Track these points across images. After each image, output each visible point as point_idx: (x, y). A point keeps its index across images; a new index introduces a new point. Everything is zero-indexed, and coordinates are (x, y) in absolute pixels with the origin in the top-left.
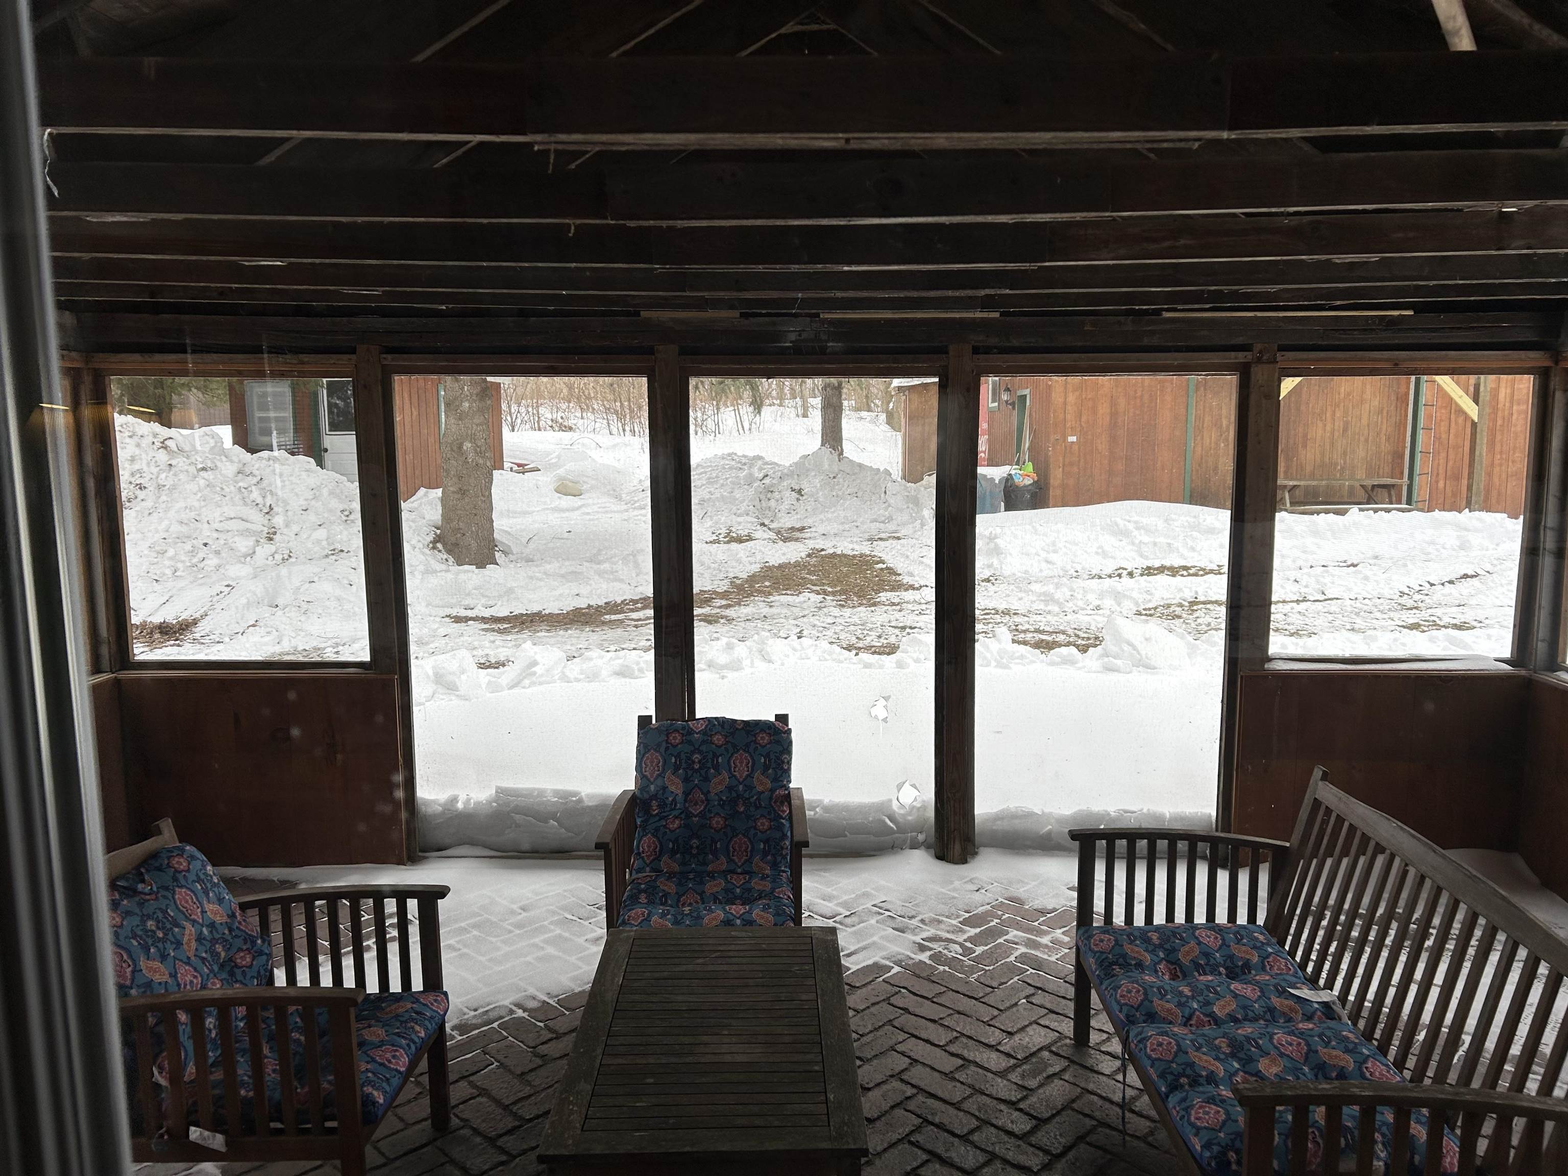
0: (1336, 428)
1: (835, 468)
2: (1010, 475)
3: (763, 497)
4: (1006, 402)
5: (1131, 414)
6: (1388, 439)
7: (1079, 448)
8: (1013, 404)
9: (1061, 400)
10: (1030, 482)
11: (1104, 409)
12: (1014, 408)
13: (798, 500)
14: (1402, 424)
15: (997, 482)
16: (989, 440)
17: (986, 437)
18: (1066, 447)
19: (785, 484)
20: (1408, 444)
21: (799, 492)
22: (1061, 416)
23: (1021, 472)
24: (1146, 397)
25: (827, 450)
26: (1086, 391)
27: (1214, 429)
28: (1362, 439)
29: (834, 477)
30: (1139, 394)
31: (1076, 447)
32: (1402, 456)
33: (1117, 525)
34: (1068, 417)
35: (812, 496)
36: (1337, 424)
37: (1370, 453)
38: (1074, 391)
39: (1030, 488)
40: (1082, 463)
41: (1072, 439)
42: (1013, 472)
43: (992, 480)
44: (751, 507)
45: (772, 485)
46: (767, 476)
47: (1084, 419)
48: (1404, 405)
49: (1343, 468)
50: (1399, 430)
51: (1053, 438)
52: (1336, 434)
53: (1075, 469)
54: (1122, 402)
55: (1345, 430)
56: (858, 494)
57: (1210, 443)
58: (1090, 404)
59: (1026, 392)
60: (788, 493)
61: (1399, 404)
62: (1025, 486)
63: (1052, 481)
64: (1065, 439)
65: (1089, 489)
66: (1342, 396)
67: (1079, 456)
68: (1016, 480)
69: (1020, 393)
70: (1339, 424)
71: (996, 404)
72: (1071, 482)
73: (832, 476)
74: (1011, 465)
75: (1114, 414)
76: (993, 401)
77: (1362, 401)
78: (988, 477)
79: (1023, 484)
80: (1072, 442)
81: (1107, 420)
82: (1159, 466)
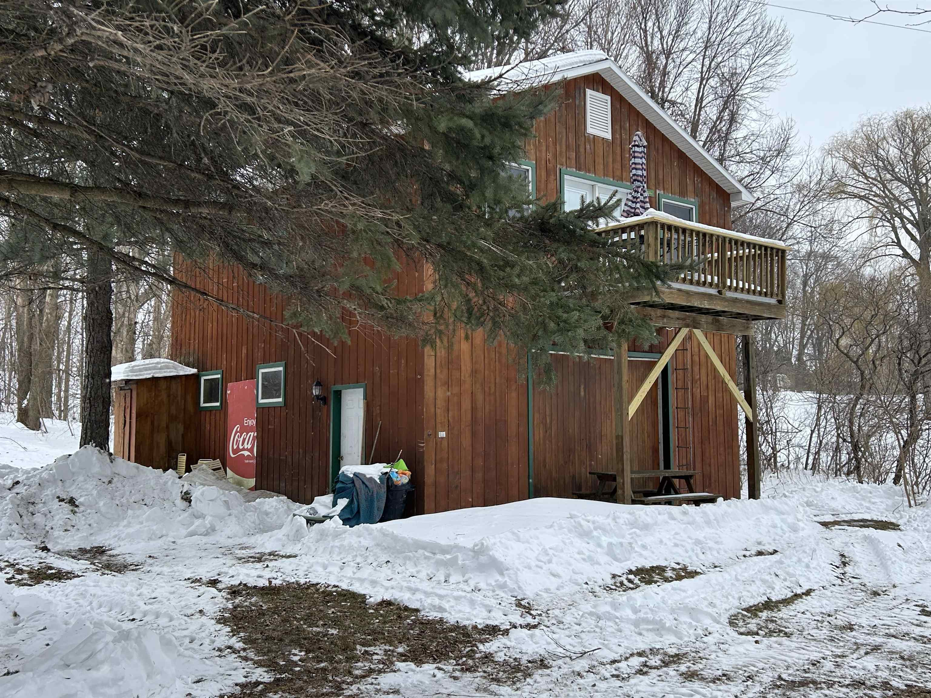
1: (108, 472)
2: (386, 473)
3: (23, 511)
4: (318, 396)
5: (487, 410)
7: (448, 444)
8: (324, 400)
9: (432, 395)
10: (406, 481)
11: (466, 404)
12: (325, 404)
13: (74, 512)
15: (378, 481)
16: (261, 437)
18: (437, 444)
19: (48, 492)
20: (661, 440)
21: (72, 501)
23: (397, 471)
25: (91, 448)
26: (452, 385)
29: (110, 482)
30: (493, 390)
31: (445, 443)
32: (657, 451)
33: (581, 526)
34: (438, 411)
35: (90, 506)
38: (442, 386)
39: (408, 487)
40: (450, 460)
41: (442, 434)
42: (389, 470)
43: (371, 479)
44: (15, 526)
45: (33, 495)
46: (18, 483)
47: (451, 414)
51: (426, 434)
53: (445, 466)
54: (480, 397)
56: (147, 501)
58: (455, 399)
60: (56, 504)
62: (403, 485)
63: (425, 479)
64: (436, 435)
67: (448, 453)
68: (395, 479)
69: (335, 388)
71: (277, 400)
72: (442, 479)
73: (106, 480)
74: (387, 462)
75: (474, 409)
78: (368, 476)
79: (400, 483)
80: (442, 438)
81: (469, 416)
82: (509, 461)
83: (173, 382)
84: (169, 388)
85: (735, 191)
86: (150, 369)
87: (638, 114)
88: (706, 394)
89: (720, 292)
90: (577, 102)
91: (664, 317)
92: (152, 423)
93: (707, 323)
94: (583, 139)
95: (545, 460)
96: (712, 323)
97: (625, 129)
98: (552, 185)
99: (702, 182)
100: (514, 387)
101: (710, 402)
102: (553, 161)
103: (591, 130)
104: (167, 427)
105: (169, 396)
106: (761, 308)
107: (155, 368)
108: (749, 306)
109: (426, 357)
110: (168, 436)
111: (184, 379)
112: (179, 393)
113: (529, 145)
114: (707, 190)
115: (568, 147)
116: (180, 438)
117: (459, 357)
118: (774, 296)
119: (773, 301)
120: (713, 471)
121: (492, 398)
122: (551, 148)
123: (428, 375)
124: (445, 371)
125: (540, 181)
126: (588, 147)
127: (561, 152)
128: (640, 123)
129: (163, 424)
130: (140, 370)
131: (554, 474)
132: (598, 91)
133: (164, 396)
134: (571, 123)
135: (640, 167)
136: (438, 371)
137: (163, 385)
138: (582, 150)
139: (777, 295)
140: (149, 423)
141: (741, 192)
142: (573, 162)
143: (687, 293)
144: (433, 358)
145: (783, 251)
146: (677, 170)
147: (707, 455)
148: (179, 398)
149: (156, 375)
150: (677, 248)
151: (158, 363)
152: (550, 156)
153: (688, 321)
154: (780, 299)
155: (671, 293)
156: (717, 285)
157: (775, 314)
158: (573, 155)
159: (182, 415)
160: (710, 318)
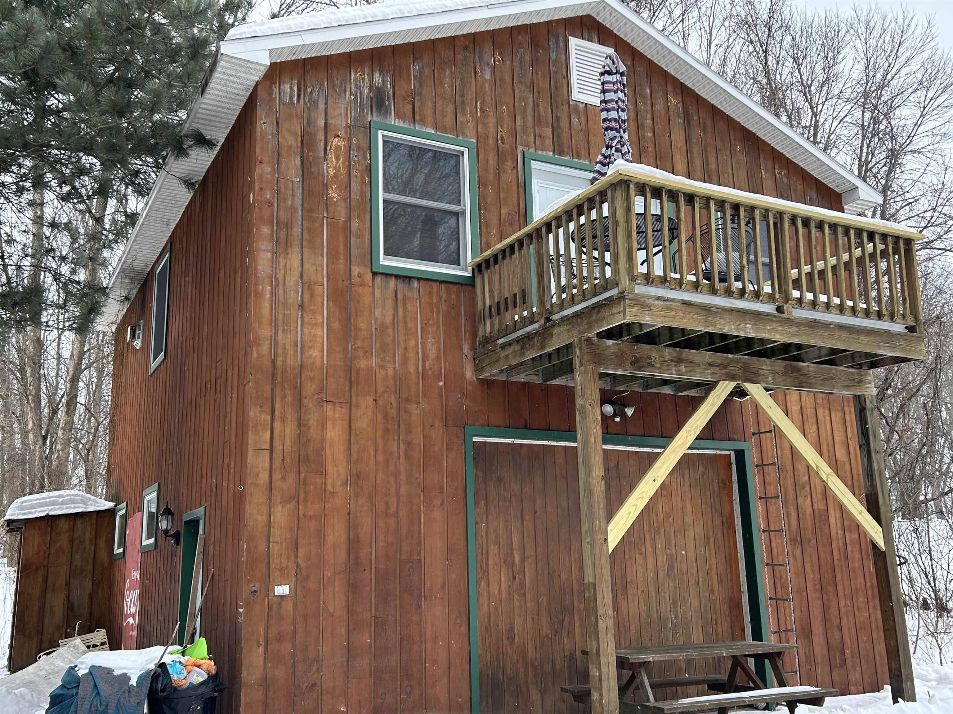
0: (659, 564)
2: (162, 666)
4: (166, 532)
5: (381, 544)
6: (720, 582)
7: (295, 607)
8: (177, 536)
9: (262, 519)
10: (200, 679)
11: (336, 534)
12: (178, 543)
14: (732, 561)
15: (133, 682)
16: (141, 597)
17: (137, 592)
18: (270, 607)
20: (745, 588)
22: (262, 547)
23: (182, 659)
24: (403, 513)
26: (306, 501)
27: (504, 568)
28: (692, 581)
30: (393, 508)
31: (289, 606)
32: (738, 605)
34: (275, 548)
36: (660, 558)
37: (703, 601)
38: (284, 502)
39: (202, 690)
40: (299, 638)
41: (282, 590)
42: (167, 659)
43: (125, 678)
47: (302, 552)
48: (731, 532)
49: (675, 626)
50: (731, 566)
51: (245, 590)
52: (661, 574)
53: (287, 647)
54: (366, 521)
55: (670, 568)
57: (500, 590)
58: (313, 525)
59: (199, 512)
61: (725, 530)
62: (192, 687)
63: (244, 673)
64: (269, 589)
65: (314, 685)
66: (661, 517)
67: (294, 623)
68: (174, 676)
69: (186, 517)
70: (662, 559)
71: (152, 541)
72: (280, 673)
74: (165, 643)
76: (148, 538)
77: (684, 528)
78: (117, 673)
79: (185, 684)
80: (282, 597)
81: (342, 554)
82: (429, 634)
83: (79, 522)
84: (73, 530)
85: (847, 187)
86: (47, 504)
87: (666, 75)
88: (822, 507)
89: (779, 309)
90: (553, 56)
91: (679, 361)
92: (45, 580)
93: (773, 373)
94: (566, 108)
95: (511, 629)
96: (785, 374)
97: (643, 97)
98: (508, 177)
99: (788, 176)
100: (437, 502)
101: (832, 520)
102: (509, 140)
103: (577, 95)
104: (68, 584)
105: (72, 541)
106: (871, 339)
107: (54, 503)
108: (844, 335)
109: (250, 452)
110: (68, 597)
111: (94, 516)
112: (88, 535)
113: (465, 115)
114: (800, 187)
115: (538, 121)
116: (86, 600)
117: (320, 451)
118: (898, 319)
119: (898, 328)
120: (847, 639)
121: (392, 521)
122: (507, 121)
123: (255, 485)
124: (292, 477)
125: (486, 170)
126: (575, 120)
127: (525, 128)
128: (670, 88)
129: (62, 581)
130: (32, 507)
131: (531, 653)
132: (590, 40)
133: (64, 540)
134: (544, 84)
135: (614, 105)
136: (277, 476)
137: (65, 526)
138: (564, 124)
139: (904, 316)
140: (40, 579)
141: (857, 188)
142: (549, 142)
143: (706, 309)
144: (267, 454)
145: (909, 242)
146: (742, 158)
147: (834, 611)
148: (87, 542)
149: (51, 513)
150: (691, 239)
151: (60, 496)
152: (504, 132)
153: (733, 370)
154: (911, 323)
155: (668, 308)
156: (771, 298)
157: (904, 350)
158: (548, 132)
159: (90, 568)
160: (779, 365)
